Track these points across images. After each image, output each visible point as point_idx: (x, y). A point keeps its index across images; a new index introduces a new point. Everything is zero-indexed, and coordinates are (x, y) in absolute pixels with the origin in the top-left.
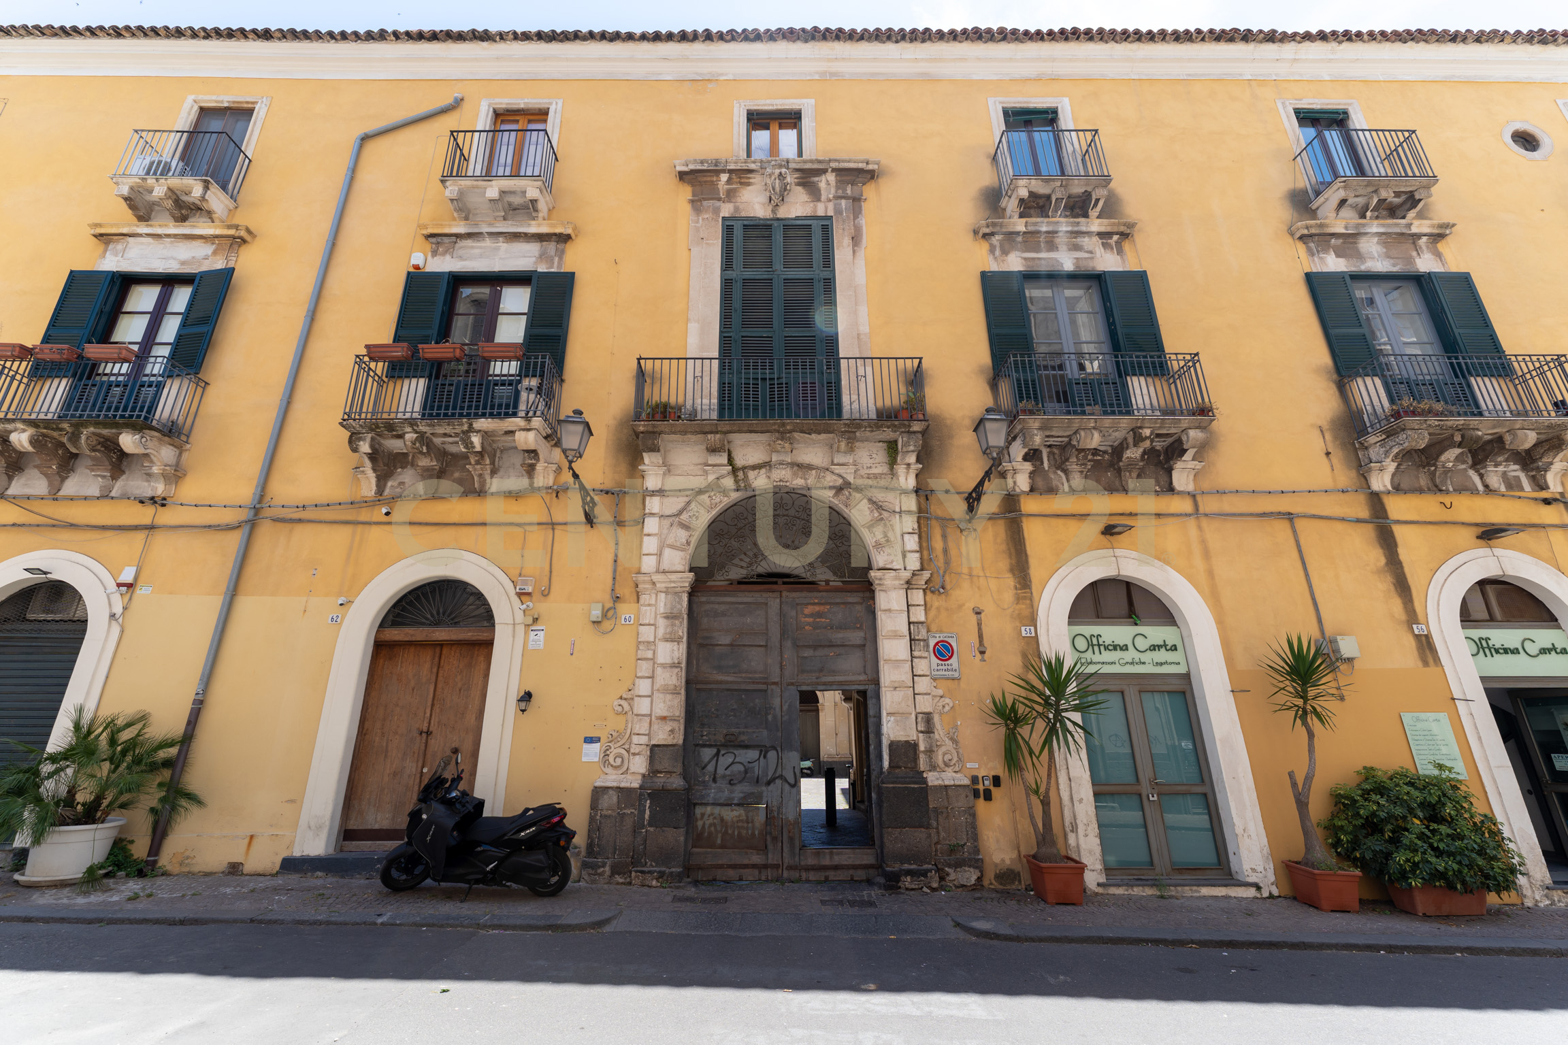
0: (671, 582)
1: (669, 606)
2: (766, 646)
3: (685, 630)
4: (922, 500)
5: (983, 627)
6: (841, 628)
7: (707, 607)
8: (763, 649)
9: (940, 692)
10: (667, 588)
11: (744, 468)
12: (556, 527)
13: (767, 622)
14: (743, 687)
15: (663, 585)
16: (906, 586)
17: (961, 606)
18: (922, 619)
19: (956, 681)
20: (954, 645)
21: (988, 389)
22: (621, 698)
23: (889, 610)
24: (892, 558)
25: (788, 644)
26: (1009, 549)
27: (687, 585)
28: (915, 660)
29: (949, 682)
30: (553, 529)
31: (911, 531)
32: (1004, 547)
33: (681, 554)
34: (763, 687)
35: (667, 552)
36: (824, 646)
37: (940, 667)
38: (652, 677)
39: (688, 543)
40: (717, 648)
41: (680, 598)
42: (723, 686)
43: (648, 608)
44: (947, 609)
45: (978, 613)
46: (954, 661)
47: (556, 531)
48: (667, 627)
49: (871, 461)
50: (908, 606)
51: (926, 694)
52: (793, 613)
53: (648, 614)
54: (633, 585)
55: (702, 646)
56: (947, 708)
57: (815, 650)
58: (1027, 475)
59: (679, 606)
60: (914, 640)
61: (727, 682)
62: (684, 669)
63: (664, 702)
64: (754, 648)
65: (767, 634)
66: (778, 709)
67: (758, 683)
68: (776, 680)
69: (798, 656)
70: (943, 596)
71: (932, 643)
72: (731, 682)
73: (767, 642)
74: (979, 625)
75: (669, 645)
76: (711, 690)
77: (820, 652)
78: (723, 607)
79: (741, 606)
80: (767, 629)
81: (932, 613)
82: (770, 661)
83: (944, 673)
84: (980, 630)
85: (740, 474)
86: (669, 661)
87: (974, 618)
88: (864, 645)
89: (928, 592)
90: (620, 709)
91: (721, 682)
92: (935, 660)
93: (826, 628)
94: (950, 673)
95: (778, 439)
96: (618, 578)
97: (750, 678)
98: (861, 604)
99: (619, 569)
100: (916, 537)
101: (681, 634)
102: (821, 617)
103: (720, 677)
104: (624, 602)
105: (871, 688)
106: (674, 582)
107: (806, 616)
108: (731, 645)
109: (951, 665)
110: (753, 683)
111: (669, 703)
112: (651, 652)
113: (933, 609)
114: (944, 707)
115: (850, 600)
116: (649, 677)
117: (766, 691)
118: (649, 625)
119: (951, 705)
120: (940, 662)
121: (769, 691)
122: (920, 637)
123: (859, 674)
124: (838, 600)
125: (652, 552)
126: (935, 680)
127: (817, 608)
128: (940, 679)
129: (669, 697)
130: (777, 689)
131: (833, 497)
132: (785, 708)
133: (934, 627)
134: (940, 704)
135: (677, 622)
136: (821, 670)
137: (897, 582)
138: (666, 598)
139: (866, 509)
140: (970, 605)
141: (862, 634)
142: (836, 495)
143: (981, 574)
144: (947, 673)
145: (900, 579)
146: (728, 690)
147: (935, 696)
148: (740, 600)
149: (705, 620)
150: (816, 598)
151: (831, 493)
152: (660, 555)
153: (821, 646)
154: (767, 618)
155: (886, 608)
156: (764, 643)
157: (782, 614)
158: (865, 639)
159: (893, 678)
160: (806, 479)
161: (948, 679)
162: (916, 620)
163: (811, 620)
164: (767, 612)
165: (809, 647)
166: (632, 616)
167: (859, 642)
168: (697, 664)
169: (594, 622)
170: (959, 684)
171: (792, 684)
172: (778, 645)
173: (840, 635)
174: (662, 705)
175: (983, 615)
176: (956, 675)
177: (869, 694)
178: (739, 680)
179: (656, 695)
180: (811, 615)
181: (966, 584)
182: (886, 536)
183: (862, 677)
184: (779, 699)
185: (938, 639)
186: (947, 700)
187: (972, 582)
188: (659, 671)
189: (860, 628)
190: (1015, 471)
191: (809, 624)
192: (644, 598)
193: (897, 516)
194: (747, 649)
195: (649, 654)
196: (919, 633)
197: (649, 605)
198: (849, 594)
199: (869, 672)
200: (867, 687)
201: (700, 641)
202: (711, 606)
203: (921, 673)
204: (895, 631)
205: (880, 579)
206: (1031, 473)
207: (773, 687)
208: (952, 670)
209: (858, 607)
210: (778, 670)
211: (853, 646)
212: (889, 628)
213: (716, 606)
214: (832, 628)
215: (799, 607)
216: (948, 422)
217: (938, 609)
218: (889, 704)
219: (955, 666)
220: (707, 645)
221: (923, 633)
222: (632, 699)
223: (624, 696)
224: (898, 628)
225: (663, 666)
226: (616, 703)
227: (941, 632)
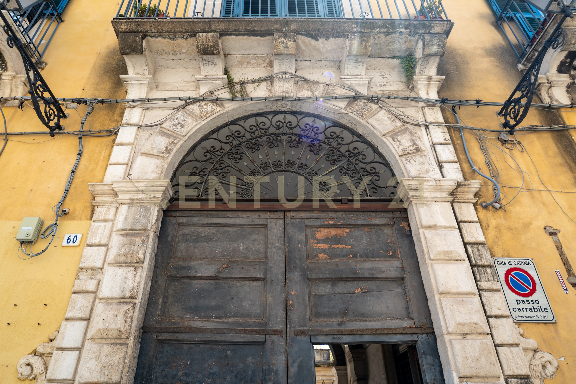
0: (138, 191)
1: (130, 220)
2: (264, 279)
3: (149, 251)
4: (449, 114)
5: (565, 250)
6: (367, 257)
7: (188, 230)
8: (260, 283)
9: (532, 343)
10: (132, 199)
11: (242, 83)
12: (11, 138)
13: (266, 248)
14: (229, 337)
15: (128, 196)
16: (450, 198)
17: (527, 225)
18: (481, 238)
19: (551, 326)
20: (533, 273)
21: (493, 29)
22: (35, 353)
23: (434, 227)
24: (427, 166)
25: (296, 276)
26: (567, 162)
27: (160, 195)
28: (484, 294)
29: (542, 327)
30: (6, 140)
31: (443, 141)
32: (559, 160)
33: (157, 161)
34: (260, 338)
35: (140, 160)
36: (345, 280)
37: (521, 306)
38: (88, 320)
39: (168, 151)
40: (195, 282)
41: (148, 210)
42: (199, 337)
43: (103, 224)
44: (510, 229)
45: (553, 234)
46: (538, 295)
47: (9, 143)
48: (123, 246)
49: (385, 80)
50: (458, 223)
51: (511, 345)
52: (302, 237)
53: (101, 231)
54: (88, 197)
55: (174, 278)
56: (550, 370)
57: (333, 285)
58: (564, 89)
59: (144, 221)
60: (476, 266)
61: (205, 331)
62: (138, 305)
63: (98, 358)
64: (247, 282)
65: (266, 263)
66: (282, 374)
67: (252, 332)
68: (280, 327)
69: (310, 294)
70: (500, 213)
71: (502, 271)
72: (212, 331)
73: (266, 273)
74: (559, 248)
75: (120, 271)
76: (180, 342)
77: (341, 288)
78: (207, 231)
79: (232, 229)
80: (266, 257)
81: (492, 233)
82: (269, 300)
83: (529, 314)
84: (562, 254)
85: (238, 88)
86: (117, 293)
87: (549, 241)
88: (402, 279)
89: (479, 207)
90: (26, 371)
91: (196, 330)
92: (512, 297)
93: (346, 256)
94: (539, 314)
95: (280, 36)
96: (72, 191)
97: (240, 324)
98: (391, 226)
99: (76, 181)
100: (451, 147)
101: (141, 256)
102: (339, 243)
103: (196, 323)
104: (73, 219)
105: (421, 338)
106: (143, 192)
107: (319, 241)
108: (215, 278)
109: (537, 302)
110: (245, 331)
111: (104, 360)
112: (94, 282)
113: (491, 228)
114: (544, 367)
115: (376, 221)
116: (84, 319)
117: (263, 344)
118: (100, 245)
119: (555, 364)
120: (520, 298)
121: (268, 345)
122: (484, 262)
123: (401, 319)
124: (360, 222)
125: (121, 161)
126: (518, 324)
127: (333, 232)
128: (526, 322)
129: (107, 349)
130: (280, 342)
131: (345, 108)
132: (293, 370)
133: (498, 251)
134: (538, 362)
135: (138, 240)
136: (345, 313)
137: (438, 194)
138: (128, 211)
139: (386, 119)
140: (540, 223)
141: (397, 263)
142: (349, 104)
143: (542, 188)
144: (533, 314)
145: (441, 190)
146: (206, 342)
147: (525, 350)
148: (230, 221)
149: (182, 246)
150: (331, 219)
151: (342, 104)
152: (129, 165)
153: (341, 279)
154: (266, 244)
155: (430, 223)
156: (262, 276)
157: (285, 237)
158: (403, 269)
159: (461, 319)
160: (312, 91)
161: (537, 322)
162: (472, 240)
163: (326, 246)
164: (266, 237)
165: (324, 280)
166: (79, 236)
167: (394, 273)
168: (164, 303)
169: (23, 242)
170: (556, 331)
171: (303, 333)
172: (281, 277)
173: (367, 265)
174: (92, 363)
175: (560, 235)
176: (549, 317)
177: (420, 348)
178: (225, 327)
179: (87, 345)
180: (326, 240)
181: (525, 198)
182: (414, 144)
183: (406, 323)
184: (283, 357)
185: (508, 267)
186: (548, 357)
187: (533, 197)
188: (100, 307)
189: (394, 256)
190: (550, 84)
191: (323, 251)
192: (100, 212)
193: (423, 129)
194: (238, 283)
195: (91, 285)
196: (481, 256)
197: (105, 221)
198: (374, 215)
199: (415, 315)
200: (415, 338)
201: (172, 272)
202: (193, 229)
203: (498, 313)
204: (449, 253)
205: (416, 190)
206: (568, 87)
207: (275, 338)
208: (540, 309)
209: (387, 231)
210: (281, 313)
211: (387, 279)
212: (439, 249)
213: (200, 229)
214: (355, 256)
215: (309, 231)
216: (460, 52)
217: (498, 228)
218: (460, 360)
219: (543, 303)
220: (183, 277)
221: (486, 259)
222: (51, 354)
223: (40, 350)
224: (451, 248)
225: (107, 300)
226: (23, 361)
227: (509, 257)
